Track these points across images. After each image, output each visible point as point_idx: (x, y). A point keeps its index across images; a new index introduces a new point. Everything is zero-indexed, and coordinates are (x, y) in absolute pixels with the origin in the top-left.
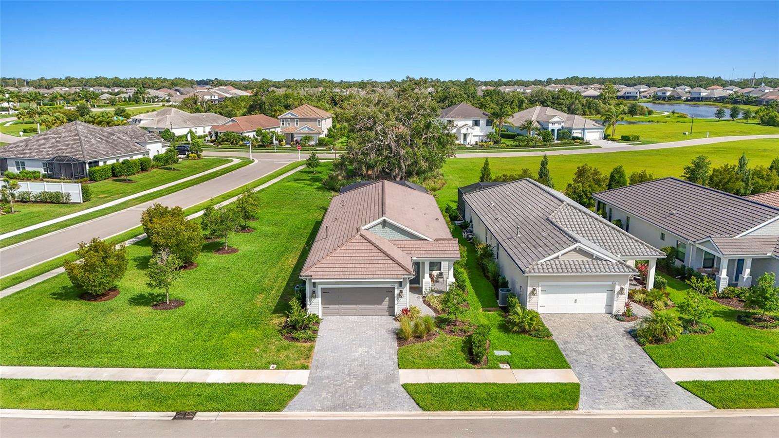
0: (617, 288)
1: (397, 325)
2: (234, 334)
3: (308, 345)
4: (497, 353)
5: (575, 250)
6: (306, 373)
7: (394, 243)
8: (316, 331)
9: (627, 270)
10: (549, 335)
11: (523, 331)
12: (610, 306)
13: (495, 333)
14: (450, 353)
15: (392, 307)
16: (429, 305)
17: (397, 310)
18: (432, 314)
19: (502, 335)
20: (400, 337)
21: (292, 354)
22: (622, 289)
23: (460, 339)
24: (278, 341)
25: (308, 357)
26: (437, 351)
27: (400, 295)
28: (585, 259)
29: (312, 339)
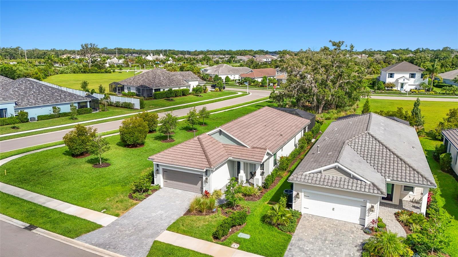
0: (369, 205)
1: (196, 200)
4: (240, 235)
5: (335, 168)
6: (115, 218)
7: (225, 146)
8: (149, 195)
9: (376, 191)
11: (270, 223)
12: (363, 219)
14: (208, 227)
15: (202, 188)
17: (203, 191)
19: (258, 223)
20: (190, 209)
22: (373, 207)
23: (224, 219)
27: (206, 181)
28: (344, 177)
29: (140, 199)
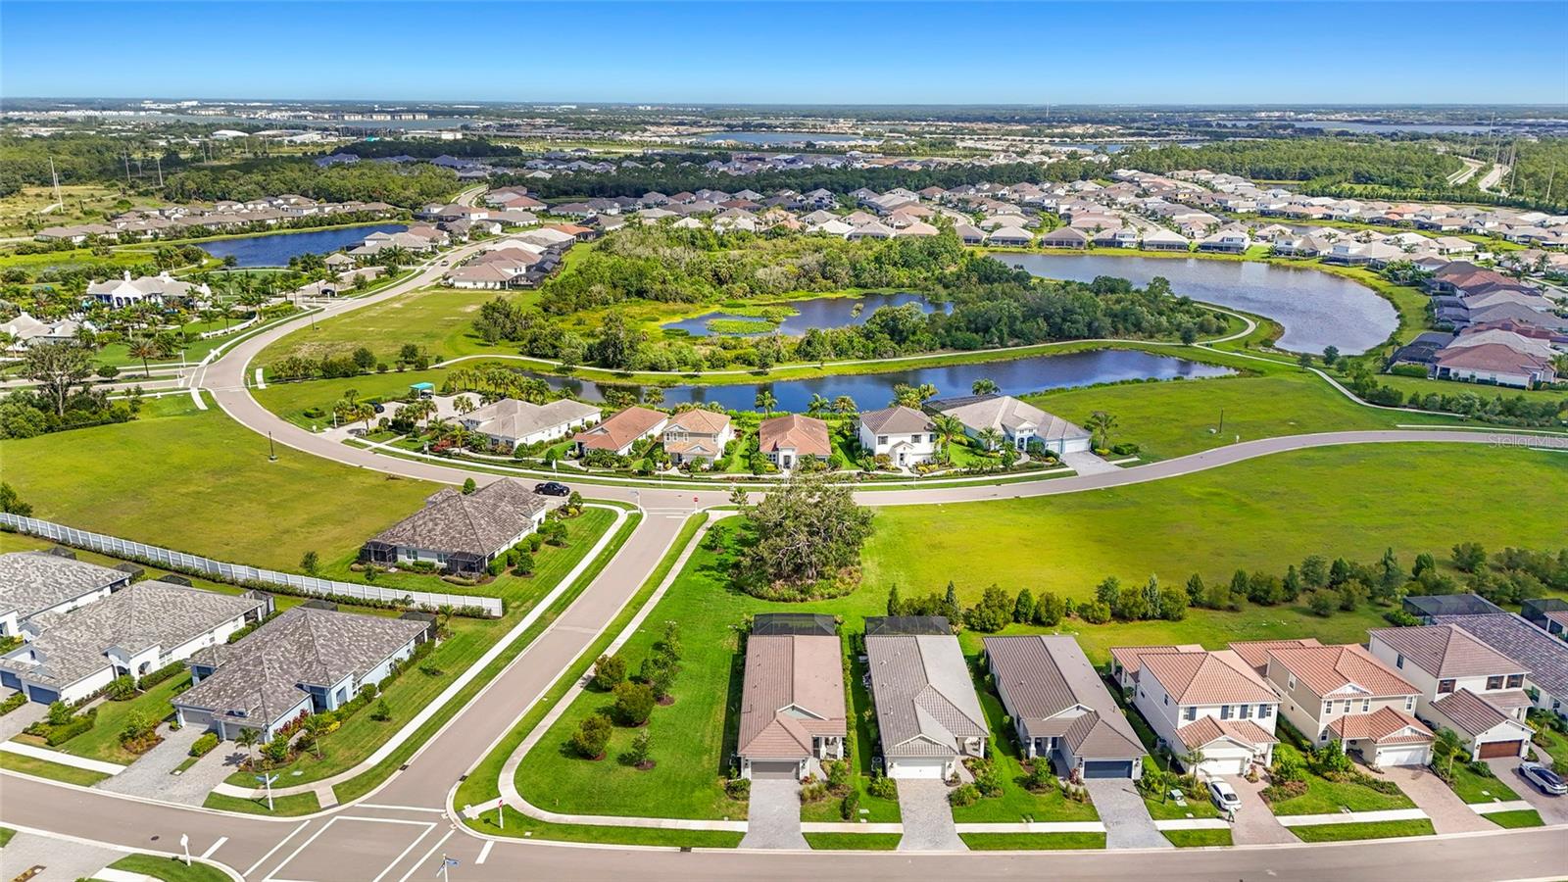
1: (801, 788)
2: (697, 794)
3: (744, 803)
4: (862, 811)
5: (919, 738)
6: (746, 824)
7: (800, 721)
8: (748, 792)
10: (897, 797)
11: (880, 795)
12: (943, 774)
13: (863, 794)
14: (832, 811)
15: (798, 774)
16: (823, 769)
17: (801, 777)
18: (826, 778)
19: (867, 797)
20: (802, 798)
21: (735, 809)
22: (950, 764)
23: (838, 800)
24: (725, 800)
25: (746, 813)
26: (825, 810)
27: (803, 767)
28: (926, 744)
29: (746, 798)
